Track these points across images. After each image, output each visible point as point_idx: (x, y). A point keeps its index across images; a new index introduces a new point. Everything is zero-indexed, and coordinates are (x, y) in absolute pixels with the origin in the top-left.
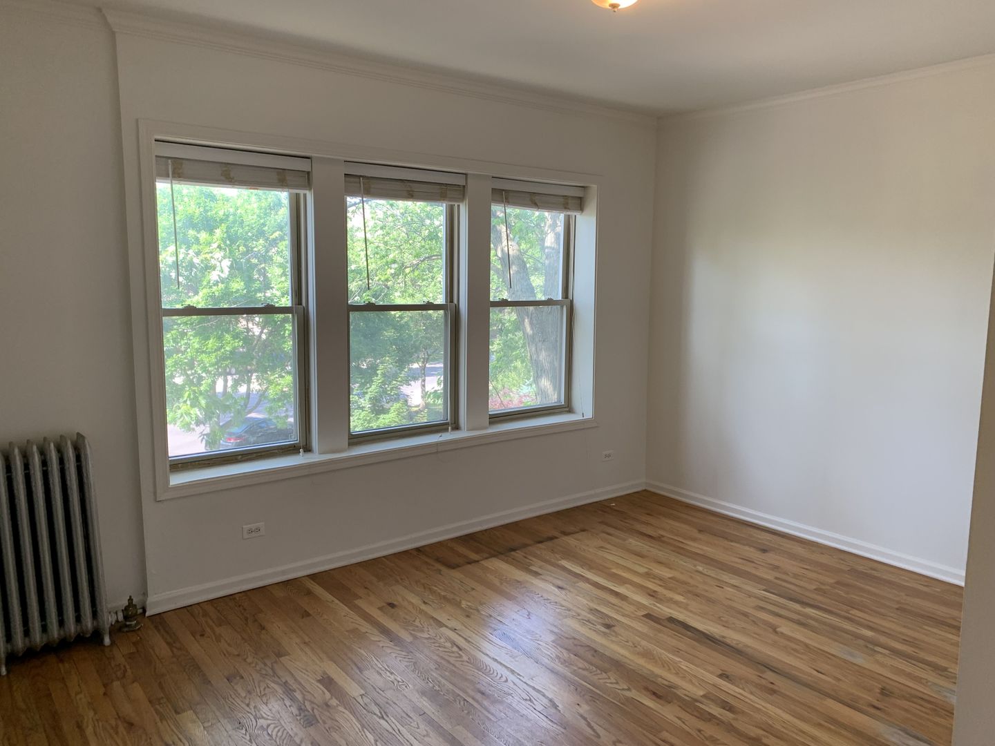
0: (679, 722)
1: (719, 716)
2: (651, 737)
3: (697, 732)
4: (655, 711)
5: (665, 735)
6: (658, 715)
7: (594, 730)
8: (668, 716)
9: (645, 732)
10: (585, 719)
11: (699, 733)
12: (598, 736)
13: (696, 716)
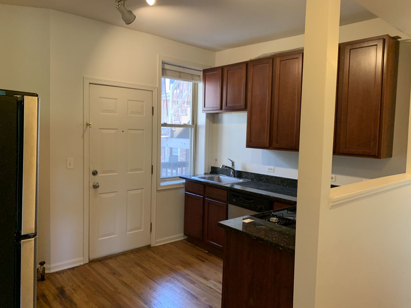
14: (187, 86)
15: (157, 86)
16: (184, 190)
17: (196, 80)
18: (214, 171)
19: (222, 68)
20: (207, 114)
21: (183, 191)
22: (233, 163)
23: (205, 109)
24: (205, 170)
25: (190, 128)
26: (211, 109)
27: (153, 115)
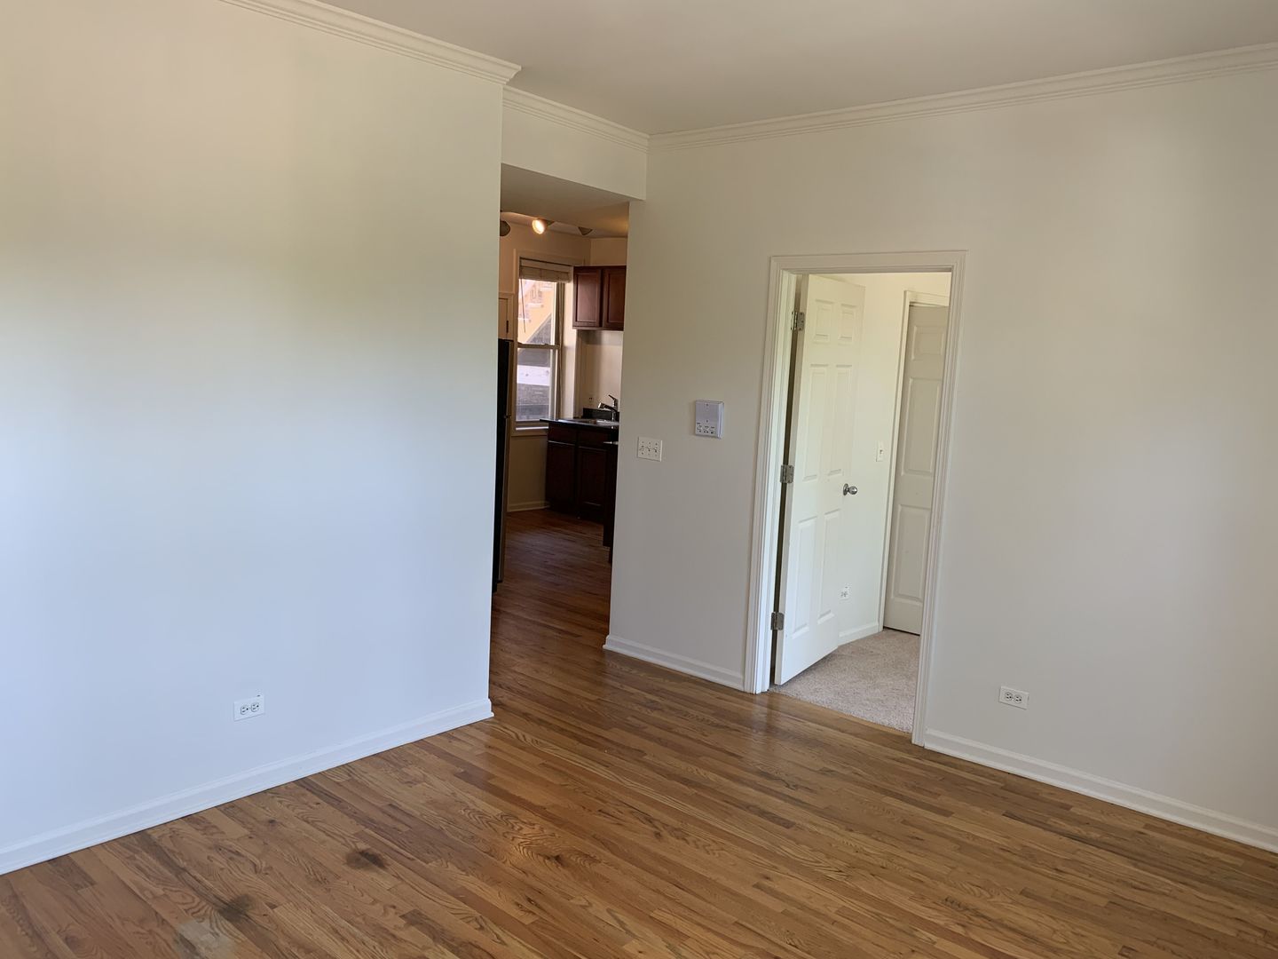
0: (504, 938)
1: (446, 951)
2: (545, 917)
3: (485, 927)
4: (534, 952)
5: (528, 920)
6: (530, 947)
7: (616, 918)
8: (519, 945)
9: (553, 922)
10: (628, 932)
11: (483, 924)
12: (609, 911)
13: (479, 948)
14: (549, 288)
15: (514, 292)
16: (546, 439)
17: (562, 279)
18: (588, 413)
19: (603, 269)
20: (578, 330)
21: (544, 442)
22: (616, 404)
23: (578, 324)
24: (575, 412)
25: (551, 351)
26: (586, 324)
27: (507, 331)
